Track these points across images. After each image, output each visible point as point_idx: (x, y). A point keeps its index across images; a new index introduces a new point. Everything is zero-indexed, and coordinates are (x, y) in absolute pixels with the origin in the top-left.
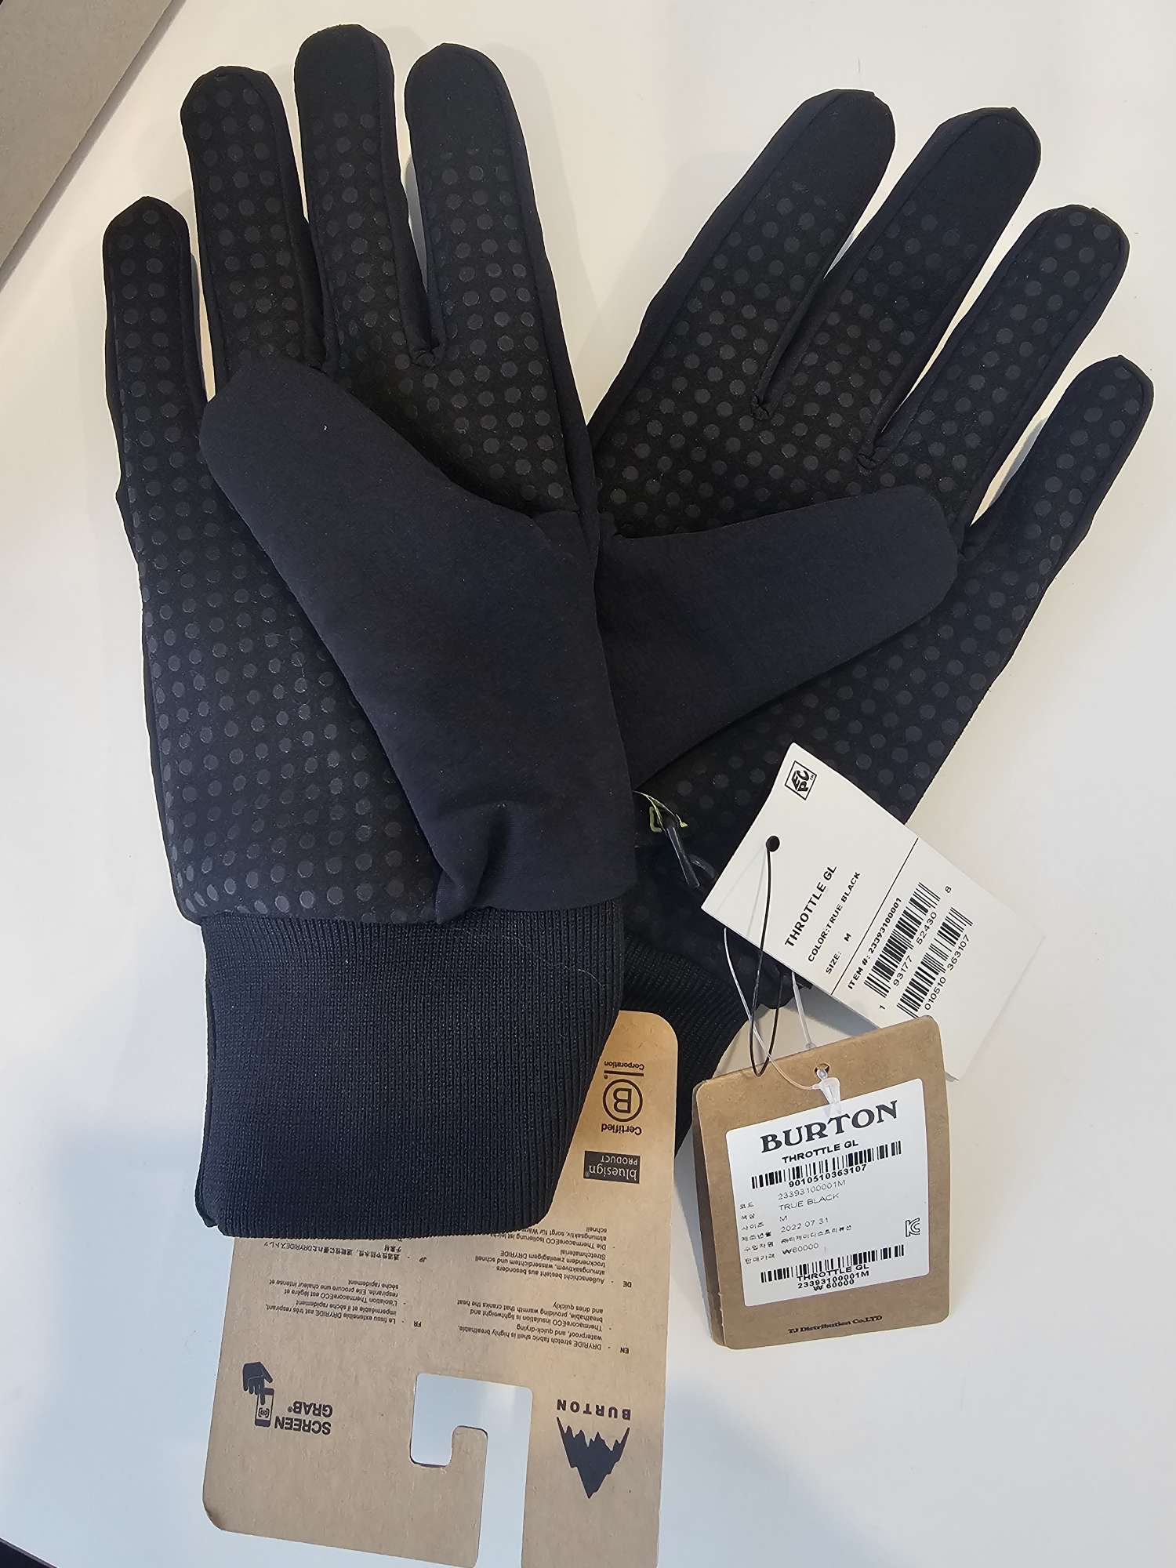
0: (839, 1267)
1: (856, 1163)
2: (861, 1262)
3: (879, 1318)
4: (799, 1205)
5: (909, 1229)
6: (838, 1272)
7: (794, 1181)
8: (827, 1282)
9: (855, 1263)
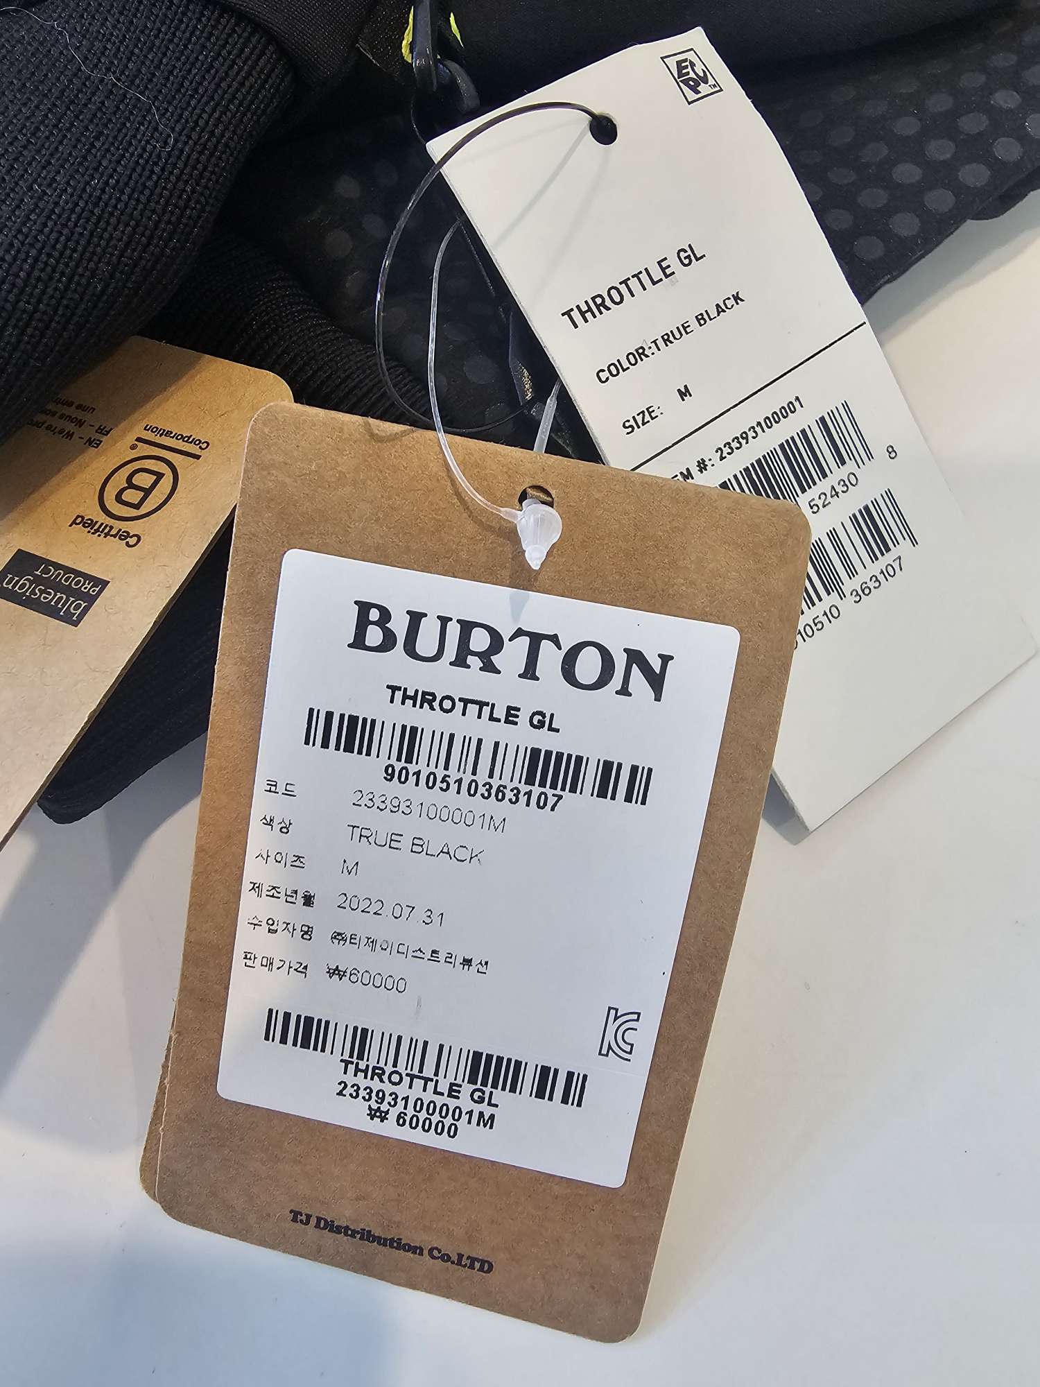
0: (436, 1074)
1: (542, 784)
2: (484, 1084)
3: (487, 1266)
4: (393, 841)
5: (610, 1036)
6: (431, 1085)
7: (398, 766)
8: (401, 1104)
9: (473, 1080)
